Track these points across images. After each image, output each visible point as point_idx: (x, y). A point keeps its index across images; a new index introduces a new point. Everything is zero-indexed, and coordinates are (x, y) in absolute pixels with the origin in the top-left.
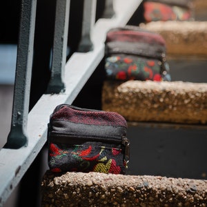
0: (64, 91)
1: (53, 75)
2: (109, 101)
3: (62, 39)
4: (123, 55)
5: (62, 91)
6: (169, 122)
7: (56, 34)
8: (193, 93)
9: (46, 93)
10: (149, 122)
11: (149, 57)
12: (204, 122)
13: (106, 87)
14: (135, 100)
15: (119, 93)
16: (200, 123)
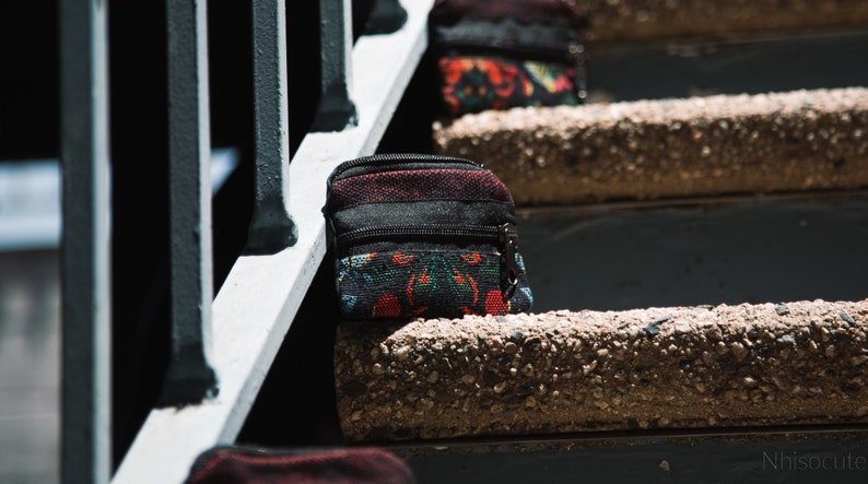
0: (216, 393)
1: (176, 349)
2: (356, 388)
3: (197, 238)
4: (385, 244)
5: (209, 393)
6: (543, 434)
7: (175, 223)
8: (605, 339)
9: (162, 405)
10: (483, 437)
11: (463, 242)
12: (644, 425)
13: (345, 346)
14: (433, 378)
15: (386, 360)
16: (632, 429)
